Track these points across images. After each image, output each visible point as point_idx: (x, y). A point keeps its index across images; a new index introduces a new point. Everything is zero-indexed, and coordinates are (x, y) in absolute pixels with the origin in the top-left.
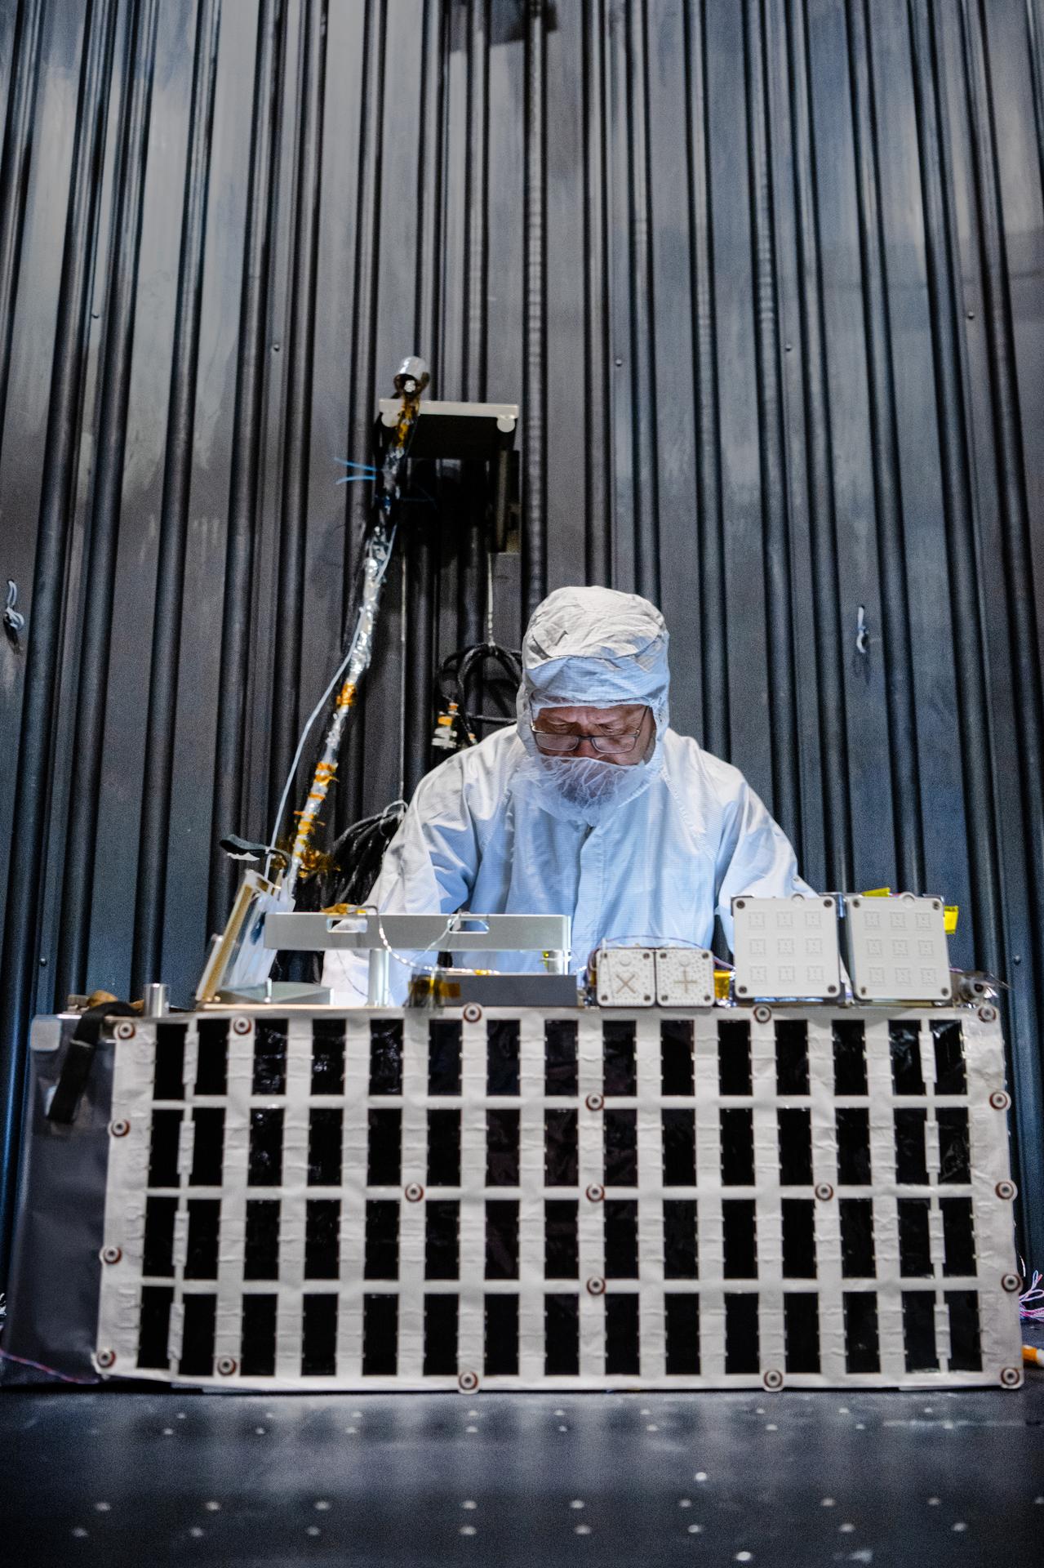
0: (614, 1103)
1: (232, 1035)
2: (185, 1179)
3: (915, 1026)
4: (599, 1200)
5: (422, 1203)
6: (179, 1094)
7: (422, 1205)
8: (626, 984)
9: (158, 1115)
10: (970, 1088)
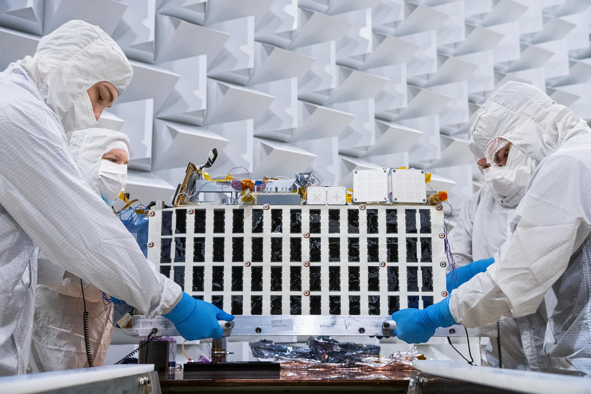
0: (313, 235)
1: (187, 215)
2: (173, 260)
3: (414, 211)
4: (308, 266)
5: (250, 267)
6: (171, 233)
7: (250, 268)
8: (317, 198)
9: (163, 240)
10: (432, 231)
